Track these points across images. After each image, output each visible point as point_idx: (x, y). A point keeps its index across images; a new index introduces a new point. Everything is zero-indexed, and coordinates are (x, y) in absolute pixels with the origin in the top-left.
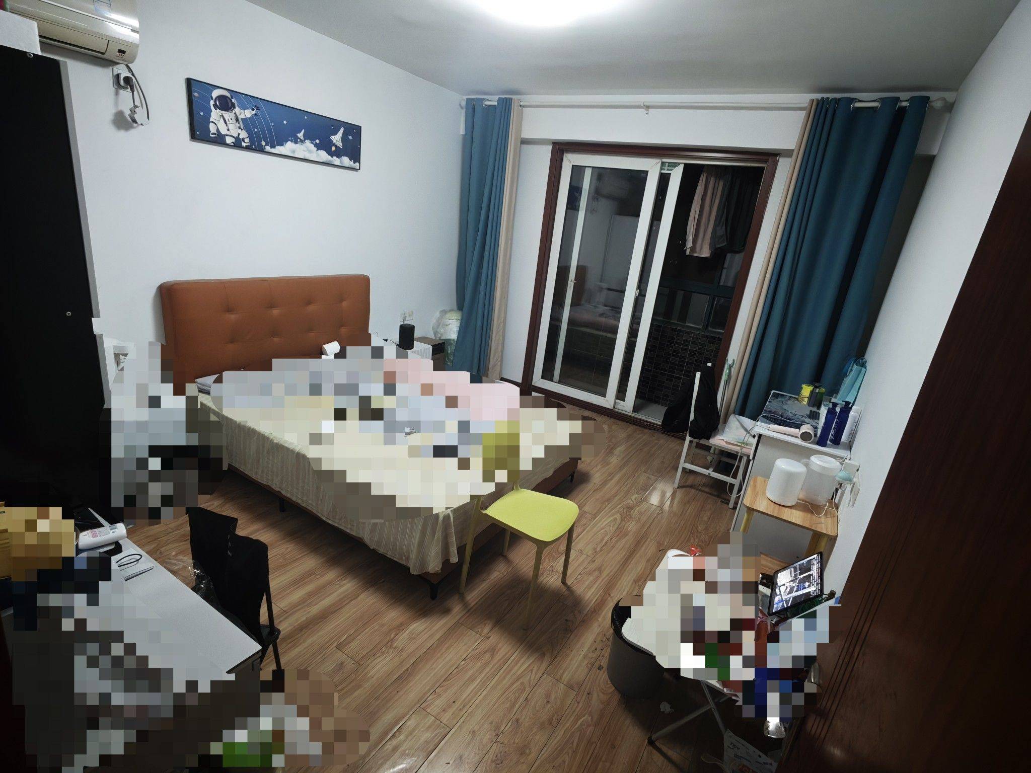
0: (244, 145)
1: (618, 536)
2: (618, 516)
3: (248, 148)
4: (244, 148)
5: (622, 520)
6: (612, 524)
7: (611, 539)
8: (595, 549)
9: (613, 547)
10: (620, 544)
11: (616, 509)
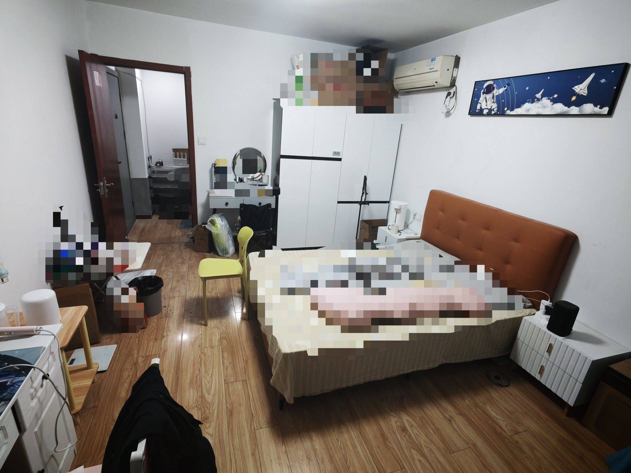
0: (493, 112)
1: (197, 377)
2: (209, 398)
3: (495, 115)
4: (492, 115)
5: (202, 397)
6: (208, 386)
7: (199, 370)
8: (205, 355)
9: (194, 365)
10: (190, 371)
11: (215, 406)
